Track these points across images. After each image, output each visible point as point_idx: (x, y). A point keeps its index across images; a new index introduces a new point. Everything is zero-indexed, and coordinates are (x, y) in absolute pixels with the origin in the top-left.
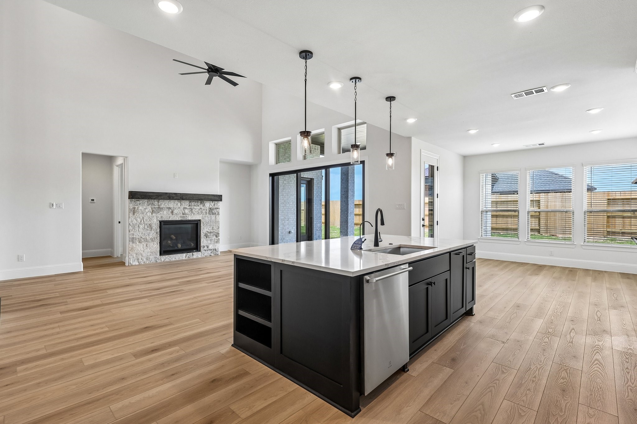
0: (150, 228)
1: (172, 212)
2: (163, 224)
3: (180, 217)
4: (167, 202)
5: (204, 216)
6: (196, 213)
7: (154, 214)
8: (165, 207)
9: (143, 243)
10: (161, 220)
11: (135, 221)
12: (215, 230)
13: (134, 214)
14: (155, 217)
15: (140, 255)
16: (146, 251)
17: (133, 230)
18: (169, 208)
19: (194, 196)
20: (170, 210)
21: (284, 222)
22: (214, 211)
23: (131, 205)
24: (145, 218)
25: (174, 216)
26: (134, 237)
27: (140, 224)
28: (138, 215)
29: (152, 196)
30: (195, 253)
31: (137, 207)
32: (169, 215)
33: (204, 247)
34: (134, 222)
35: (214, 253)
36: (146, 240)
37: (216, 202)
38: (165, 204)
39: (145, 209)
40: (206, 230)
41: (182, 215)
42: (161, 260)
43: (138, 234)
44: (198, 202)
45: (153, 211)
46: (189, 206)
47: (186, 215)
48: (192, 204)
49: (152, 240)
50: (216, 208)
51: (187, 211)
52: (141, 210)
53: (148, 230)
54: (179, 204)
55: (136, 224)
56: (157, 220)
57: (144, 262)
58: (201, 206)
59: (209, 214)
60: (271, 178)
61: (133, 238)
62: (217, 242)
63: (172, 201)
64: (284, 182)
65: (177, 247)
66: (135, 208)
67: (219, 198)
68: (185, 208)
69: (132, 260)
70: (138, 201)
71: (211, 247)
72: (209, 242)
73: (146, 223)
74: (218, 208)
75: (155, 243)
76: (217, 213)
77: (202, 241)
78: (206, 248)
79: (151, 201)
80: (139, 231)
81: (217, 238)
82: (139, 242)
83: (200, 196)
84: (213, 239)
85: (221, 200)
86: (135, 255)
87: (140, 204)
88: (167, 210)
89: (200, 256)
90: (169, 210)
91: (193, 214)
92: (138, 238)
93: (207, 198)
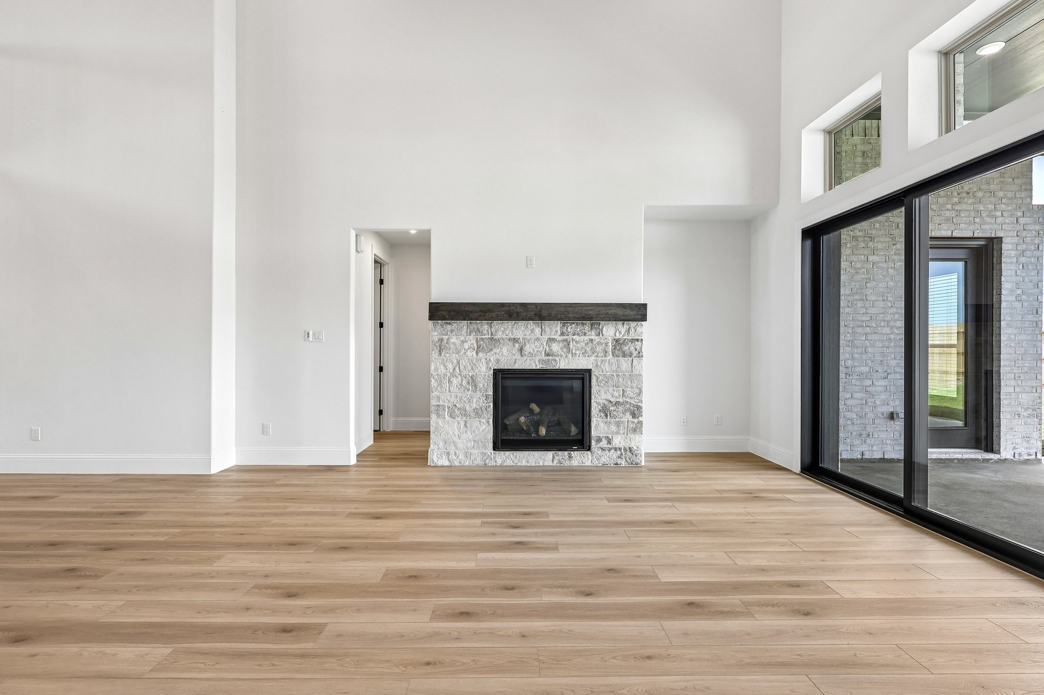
0: (472, 385)
1: (521, 350)
2: (501, 376)
3: (539, 361)
4: (509, 324)
5: (599, 359)
6: (578, 352)
7: (481, 354)
8: (504, 337)
9: (458, 419)
10: (496, 368)
11: (442, 370)
12: (631, 398)
13: (440, 354)
14: (483, 360)
15: (452, 444)
16: (464, 436)
17: (439, 388)
18: (515, 340)
19: (570, 309)
20: (517, 345)
21: (869, 382)
22: (626, 348)
23: (436, 333)
24: (463, 363)
25: (525, 358)
26: (441, 403)
27: (453, 375)
28: (447, 355)
29: (471, 312)
30: (575, 454)
31: (445, 337)
32: (514, 358)
33: (599, 440)
34: (440, 371)
35: (628, 459)
36: (465, 413)
37: (633, 324)
38: (504, 329)
39: (463, 342)
40: (604, 396)
41: (543, 357)
42: (496, 462)
43: (449, 398)
44: (583, 324)
45: (478, 347)
46: (562, 334)
47: (554, 358)
48: (569, 330)
49: (478, 413)
50: (633, 341)
51: (556, 347)
52: (454, 344)
53: (468, 390)
54: (538, 331)
55: (445, 375)
56: (487, 367)
57: (460, 462)
58: (592, 335)
59: (613, 355)
60: (809, 243)
61: (438, 406)
62: (634, 431)
63: (521, 323)
64: (871, 258)
65: (537, 432)
66: (442, 340)
67: (637, 313)
68: (551, 340)
69: (435, 454)
70: (450, 324)
71: (617, 441)
72: (614, 428)
73: (464, 373)
74: (637, 340)
75: (484, 421)
76: (635, 353)
77: (593, 425)
78: (604, 444)
79: (476, 325)
80: (450, 391)
81: (636, 421)
82: (451, 416)
83: (585, 308)
84: (623, 422)
85: (644, 318)
86: (441, 444)
87: (452, 331)
88: (511, 343)
89: (588, 463)
90: (514, 345)
91: (570, 356)
92: (449, 408)
93: (602, 312)
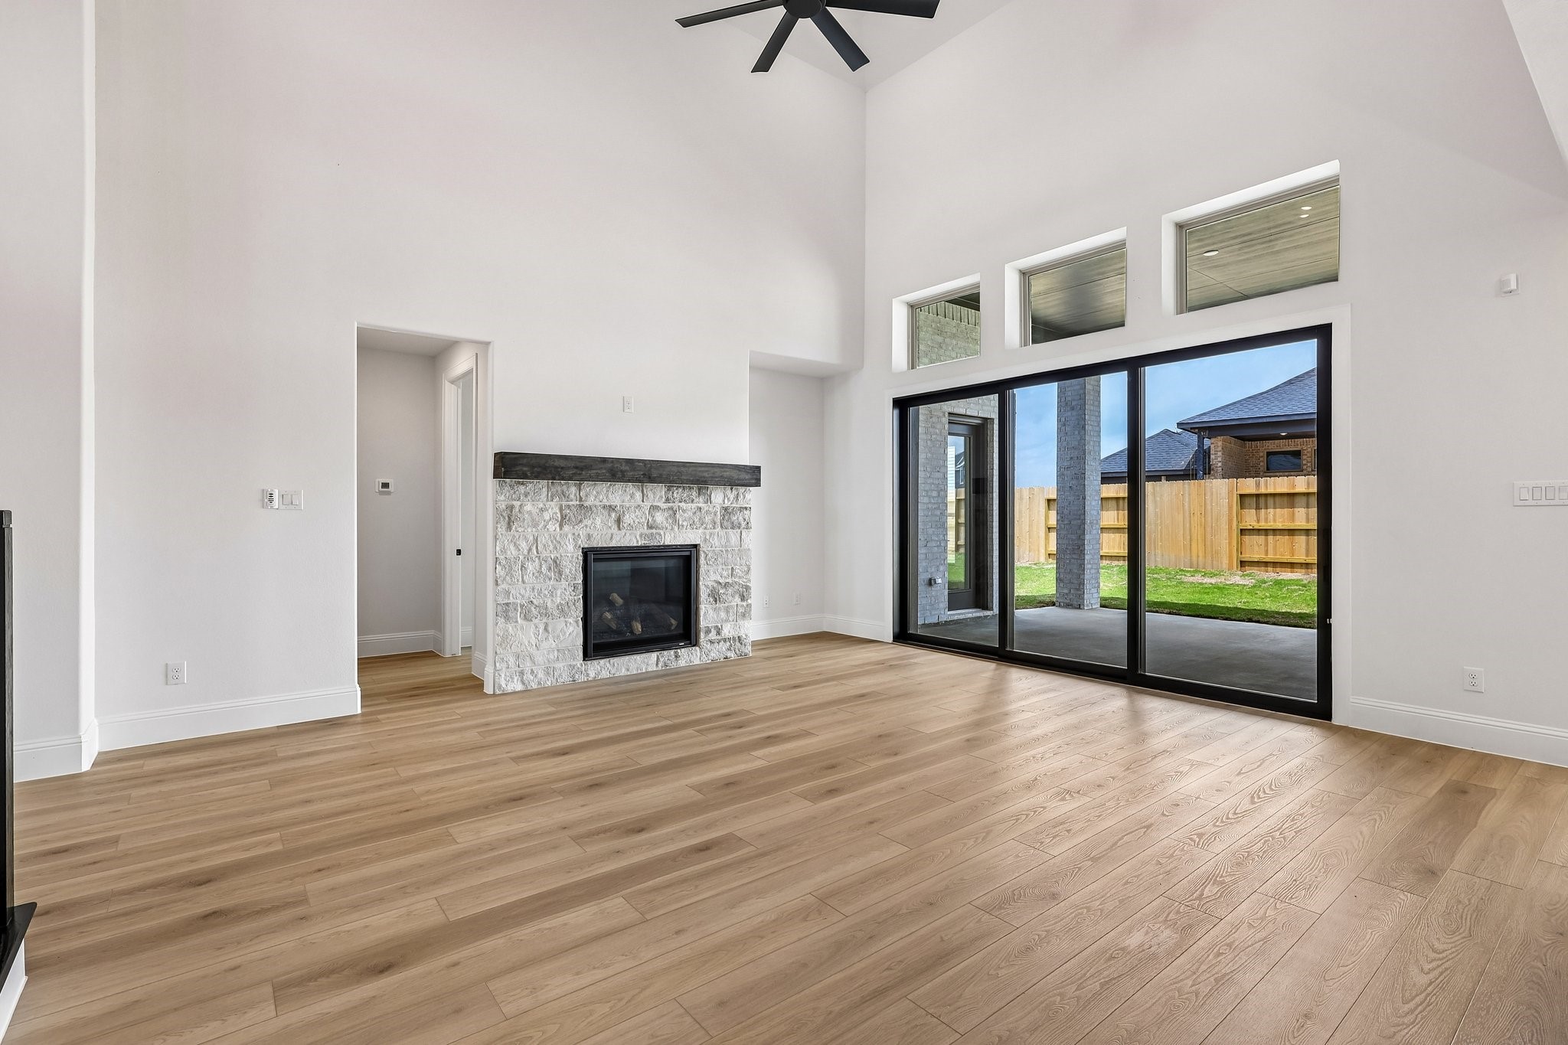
0: (555, 572)
1: (619, 521)
2: (591, 556)
3: (641, 536)
4: (603, 487)
5: (707, 532)
6: (685, 523)
7: (566, 528)
8: (598, 504)
9: (537, 621)
10: (586, 546)
11: (512, 551)
12: (740, 577)
13: (509, 528)
14: (570, 536)
15: (528, 659)
16: (545, 645)
17: (508, 578)
18: (611, 508)
19: (683, 469)
20: (613, 515)
22: (734, 518)
23: (502, 498)
24: (542, 540)
25: (623, 532)
26: (511, 600)
27: (528, 558)
28: (520, 530)
29: (562, 468)
30: (682, 652)
31: (517, 504)
32: (610, 532)
33: (708, 631)
34: (509, 553)
35: (737, 650)
36: (545, 613)
37: (742, 489)
38: (598, 494)
39: (542, 510)
40: (713, 577)
41: (646, 531)
42: (588, 675)
43: (523, 592)
44: (690, 488)
45: (563, 517)
46: (667, 500)
47: (657, 531)
48: (675, 495)
49: (562, 611)
50: (742, 509)
51: (659, 517)
52: (530, 513)
53: (550, 579)
54: (638, 495)
55: (517, 558)
56: (576, 546)
57: (539, 683)
58: (700, 502)
59: (722, 527)
60: (896, 412)
61: (507, 604)
62: (744, 615)
63: (618, 485)
65: (632, 632)
66: (512, 507)
67: (750, 476)
68: (654, 508)
69: (503, 676)
70: (523, 484)
71: (728, 631)
72: (723, 615)
73: (544, 554)
74: (746, 508)
75: (571, 620)
76: (743, 524)
77: (702, 613)
78: (713, 635)
79: (560, 486)
80: (523, 582)
81: (745, 604)
82: (526, 618)
83: (700, 469)
84: (732, 607)
85: (757, 483)
86: (512, 660)
87: (526, 495)
88: (606, 513)
89: (697, 662)
90: (609, 515)
91: (676, 528)
92: (522, 606)
93: (717, 475)
